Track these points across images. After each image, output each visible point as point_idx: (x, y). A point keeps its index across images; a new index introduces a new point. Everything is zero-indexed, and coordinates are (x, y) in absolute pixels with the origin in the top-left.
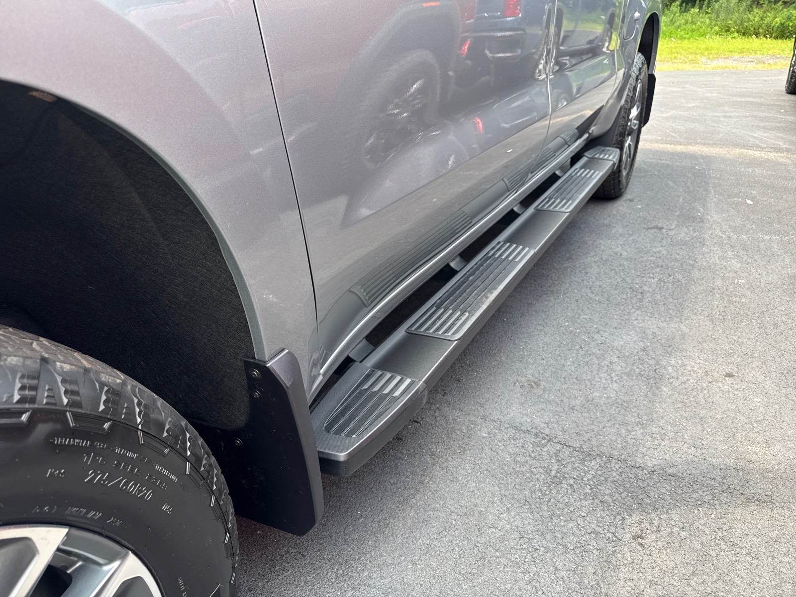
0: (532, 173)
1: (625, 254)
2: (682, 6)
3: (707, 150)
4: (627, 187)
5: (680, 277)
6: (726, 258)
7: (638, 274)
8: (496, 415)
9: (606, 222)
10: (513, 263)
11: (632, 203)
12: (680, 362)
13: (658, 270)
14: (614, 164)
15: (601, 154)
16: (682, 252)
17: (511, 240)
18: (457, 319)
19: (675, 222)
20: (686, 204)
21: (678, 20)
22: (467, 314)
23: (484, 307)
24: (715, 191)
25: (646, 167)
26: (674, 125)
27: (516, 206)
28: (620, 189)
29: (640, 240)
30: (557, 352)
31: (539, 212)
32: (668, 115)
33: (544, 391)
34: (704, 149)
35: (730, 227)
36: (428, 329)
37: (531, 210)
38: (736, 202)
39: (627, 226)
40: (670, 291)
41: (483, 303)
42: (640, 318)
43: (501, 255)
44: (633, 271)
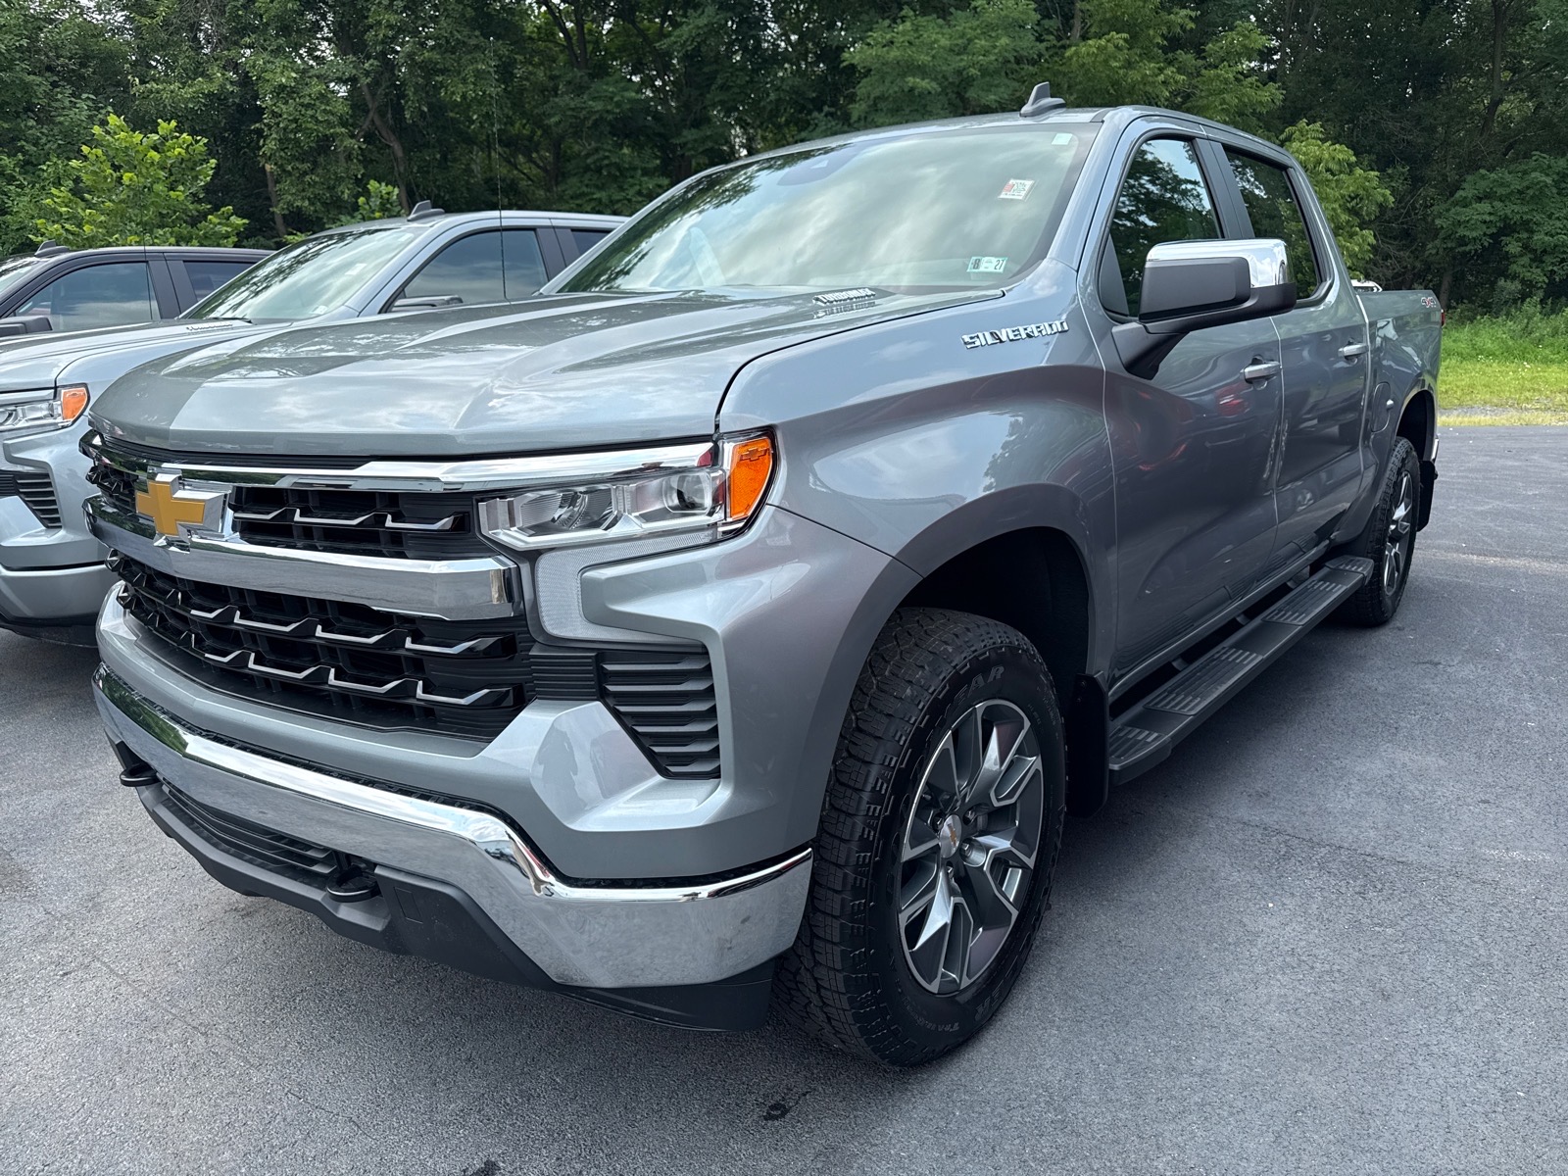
0: (1258, 581)
1: (1381, 689)
2: (1546, 304)
3: (1537, 565)
4: (1394, 611)
5: (1451, 716)
6: (1519, 700)
7: (1396, 709)
8: (1223, 814)
9: (1359, 653)
10: (1241, 666)
11: (1402, 633)
12: (1430, 788)
13: (1423, 707)
14: (1364, 578)
15: (1347, 565)
16: (1460, 690)
17: (1237, 646)
18: (1191, 701)
19: (1460, 658)
20: (1481, 637)
21: (1539, 328)
22: (1199, 699)
23: (1215, 696)
24: (1530, 623)
25: (1431, 585)
26: (1492, 525)
27: (1238, 616)
28: (1383, 613)
29: (1404, 675)
30: (1289, 772)
31: (1267, 625)
32: (1487, 507)
33: (1274, 800)
34: (1532, 564)
35: (1538, 667)
36: (1166, 705)
37: (1257, 621)
38: (1557, 638)
39: (1389, 659)
40: (1434, 728)
41: (1213, 692)
42: (1389, 750)
43: (1228, 658)
44: (1390, 707)
